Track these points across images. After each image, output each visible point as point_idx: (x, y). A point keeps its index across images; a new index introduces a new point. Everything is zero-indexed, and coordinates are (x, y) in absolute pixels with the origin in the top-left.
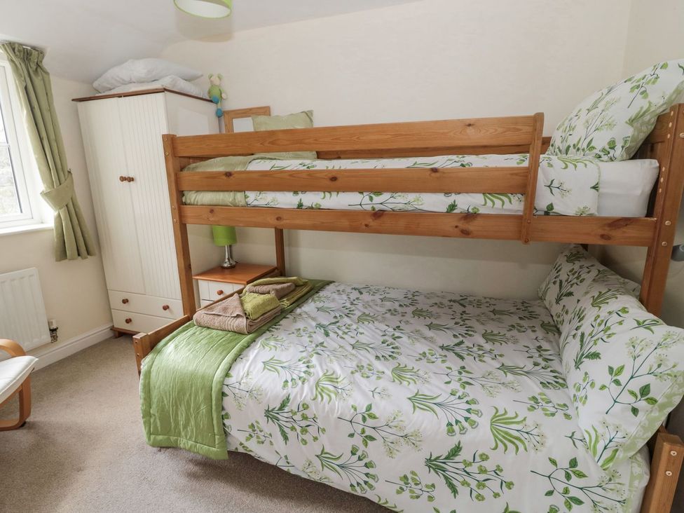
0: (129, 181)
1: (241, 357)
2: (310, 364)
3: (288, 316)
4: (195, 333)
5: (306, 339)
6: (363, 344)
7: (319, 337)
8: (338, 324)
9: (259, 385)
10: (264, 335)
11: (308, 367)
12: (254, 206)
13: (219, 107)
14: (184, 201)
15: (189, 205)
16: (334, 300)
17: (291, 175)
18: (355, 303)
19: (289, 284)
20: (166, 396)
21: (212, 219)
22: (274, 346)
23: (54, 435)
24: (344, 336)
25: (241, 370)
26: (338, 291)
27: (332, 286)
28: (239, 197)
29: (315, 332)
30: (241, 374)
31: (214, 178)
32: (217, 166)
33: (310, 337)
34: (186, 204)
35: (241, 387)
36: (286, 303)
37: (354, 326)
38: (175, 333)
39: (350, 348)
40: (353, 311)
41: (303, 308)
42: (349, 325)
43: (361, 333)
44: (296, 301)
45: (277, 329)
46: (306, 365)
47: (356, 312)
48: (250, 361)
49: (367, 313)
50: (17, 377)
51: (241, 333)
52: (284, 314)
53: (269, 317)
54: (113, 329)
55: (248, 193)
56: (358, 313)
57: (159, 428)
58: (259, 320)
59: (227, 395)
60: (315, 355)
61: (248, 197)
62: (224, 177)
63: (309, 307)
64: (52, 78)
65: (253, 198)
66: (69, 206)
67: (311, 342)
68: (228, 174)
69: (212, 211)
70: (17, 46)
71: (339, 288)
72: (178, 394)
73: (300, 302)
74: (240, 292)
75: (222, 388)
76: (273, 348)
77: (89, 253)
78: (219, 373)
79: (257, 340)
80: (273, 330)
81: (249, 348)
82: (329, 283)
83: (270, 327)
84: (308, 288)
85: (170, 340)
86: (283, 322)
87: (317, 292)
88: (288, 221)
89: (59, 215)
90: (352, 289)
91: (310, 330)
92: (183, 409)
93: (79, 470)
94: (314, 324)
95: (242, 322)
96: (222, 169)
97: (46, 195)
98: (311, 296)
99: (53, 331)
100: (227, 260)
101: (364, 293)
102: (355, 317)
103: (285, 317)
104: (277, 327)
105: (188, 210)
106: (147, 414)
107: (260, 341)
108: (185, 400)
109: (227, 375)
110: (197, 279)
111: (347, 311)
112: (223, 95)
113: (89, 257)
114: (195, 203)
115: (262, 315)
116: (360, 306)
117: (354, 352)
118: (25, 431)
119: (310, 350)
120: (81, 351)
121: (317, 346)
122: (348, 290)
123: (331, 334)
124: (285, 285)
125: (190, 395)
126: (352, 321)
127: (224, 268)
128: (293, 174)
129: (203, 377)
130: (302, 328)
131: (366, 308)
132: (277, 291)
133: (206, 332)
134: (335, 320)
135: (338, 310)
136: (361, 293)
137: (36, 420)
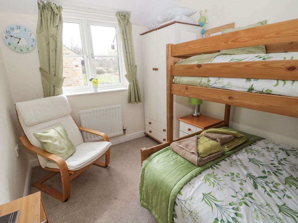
0: (156, 70)
1: (190, 182)
2: (238, 212)
3: (226, 159)
4: (169, 155)
5: (237, 185)
6: (291, 210)
7: (249, 187)
8: (266, 180)
9: (198, 211)
10: (208, 170)
11: (236, 214)
12: (214, 87)
13: (203, 29)
14: (173, 81)
15: (176, 84)
16: (263, 155)
17: (246, 66)
18: (282, 162)
19: (230, 136)
20: (149, 186)
21: (186, 93)
22: (213, 183)
23: (113, 176)
24: (271, 194)
25: (188, 193)
26: (268, 148)
27: (262, 142)
28: (204, 80)
29: (246, 181)
30: (188, 196)
31: (191, 68)
32: (194, 61)
33: (241, 184)
34: (174, 84)
35: (186, 205)
36: (226, 148)
37: (281, 187)
38: (160, 151)
39: (277, 210)
40: (281, 170)
41: (238, 156)
42: (276, 184)
43: (289, 197)
44: (234, 148)
45: (217, 168)
46: (235, 212)
47: (283, 172)
48: (195, 189)
49: (295, 176)
50: (102, 151)
51: (193, 164)
52: (223, 157)
53: (214, 157)
54: (145, 133)
55: (210, 79)
56: (286, 175)
57: (145, 199)
58: (206, 158)
59: (177, 205)
60: (243, 204)
61: (210, 81)
62: (196, 68)
63: (243, 156)
64: (132, 25)
65: (214, 82)
66: (134, 81)
67: (242, 190)
68: (199, 66)
69: (187, 89)
70: (121, 13)
71: (268, 145)
72: (154, 188)
73: (236, 150)
74: (199, 133)
75: (175, 199)
76: (212, 185)
77: (139, 101)
78: (175, 189)
79: (202, 173)
80: (214, 167)
81: (196, 178)
82: (260, 139)
83: (213, 165)
84: (244, 141)
85: (157, 155)
86: (222, 163)
87: (250, 145)
88: (237, 101)
89: (130, 85)
90: (280, 149)
91: (242, 177)
92: (155, 197)
93: (116, 198)
94: (245, 173)
95: (195, 158)
96: (196, 63)
97: (126, 76)
98: (245, 147)
99: (124, 130)
100: (196, 113)
101: (291, 155)
102: (283, 178)
103: (224, 160)
104: (217, 166)
105: (175, 87)
106: (141, 189)
107: (204, 174)
108: (157, 194)
109: (179, 192)
110: (179, 120)
111: (275, 169)
112: (207, 21)
113: (139, 102)
114: (179, 83)
115: (209, 155)
116: (287, 167)
117: (280, 215)
118: (106, 170)
119: (241, 197)
120: (133, 140)
121: (246, 195)
122: (277, 149)
123: (260, 188)
124: (227, 136)
125: (159, 192)
126: (280, 180)
127: (193, 116)
128: (248, 65)
129: (167, 186)
130: (236, 174)
131: (293, 171)
132: (221, 139)
133: (175, 156)
134: (263, 175)
135: (267, 166)
136: (288, 155)
137: (111, 166)
